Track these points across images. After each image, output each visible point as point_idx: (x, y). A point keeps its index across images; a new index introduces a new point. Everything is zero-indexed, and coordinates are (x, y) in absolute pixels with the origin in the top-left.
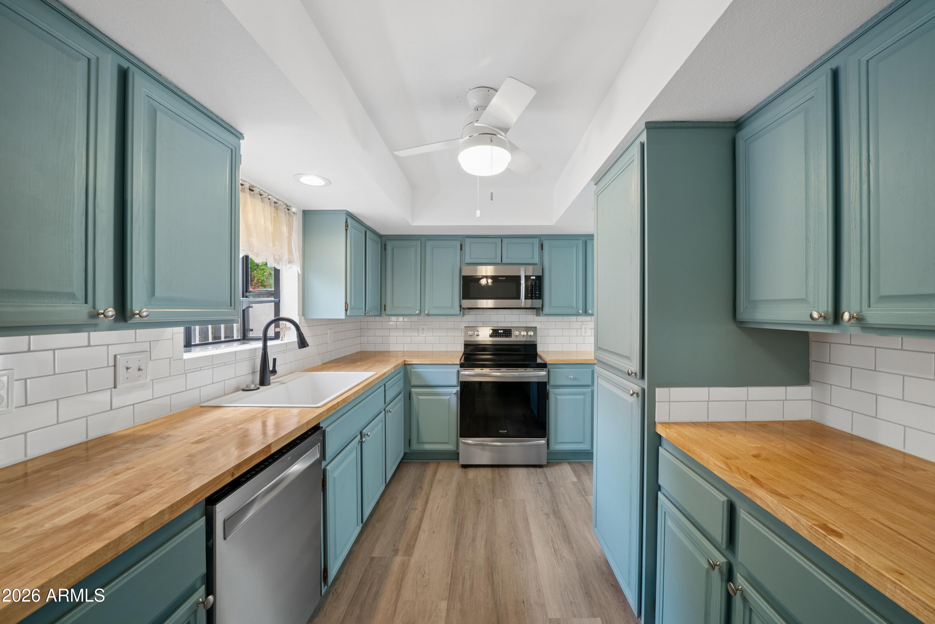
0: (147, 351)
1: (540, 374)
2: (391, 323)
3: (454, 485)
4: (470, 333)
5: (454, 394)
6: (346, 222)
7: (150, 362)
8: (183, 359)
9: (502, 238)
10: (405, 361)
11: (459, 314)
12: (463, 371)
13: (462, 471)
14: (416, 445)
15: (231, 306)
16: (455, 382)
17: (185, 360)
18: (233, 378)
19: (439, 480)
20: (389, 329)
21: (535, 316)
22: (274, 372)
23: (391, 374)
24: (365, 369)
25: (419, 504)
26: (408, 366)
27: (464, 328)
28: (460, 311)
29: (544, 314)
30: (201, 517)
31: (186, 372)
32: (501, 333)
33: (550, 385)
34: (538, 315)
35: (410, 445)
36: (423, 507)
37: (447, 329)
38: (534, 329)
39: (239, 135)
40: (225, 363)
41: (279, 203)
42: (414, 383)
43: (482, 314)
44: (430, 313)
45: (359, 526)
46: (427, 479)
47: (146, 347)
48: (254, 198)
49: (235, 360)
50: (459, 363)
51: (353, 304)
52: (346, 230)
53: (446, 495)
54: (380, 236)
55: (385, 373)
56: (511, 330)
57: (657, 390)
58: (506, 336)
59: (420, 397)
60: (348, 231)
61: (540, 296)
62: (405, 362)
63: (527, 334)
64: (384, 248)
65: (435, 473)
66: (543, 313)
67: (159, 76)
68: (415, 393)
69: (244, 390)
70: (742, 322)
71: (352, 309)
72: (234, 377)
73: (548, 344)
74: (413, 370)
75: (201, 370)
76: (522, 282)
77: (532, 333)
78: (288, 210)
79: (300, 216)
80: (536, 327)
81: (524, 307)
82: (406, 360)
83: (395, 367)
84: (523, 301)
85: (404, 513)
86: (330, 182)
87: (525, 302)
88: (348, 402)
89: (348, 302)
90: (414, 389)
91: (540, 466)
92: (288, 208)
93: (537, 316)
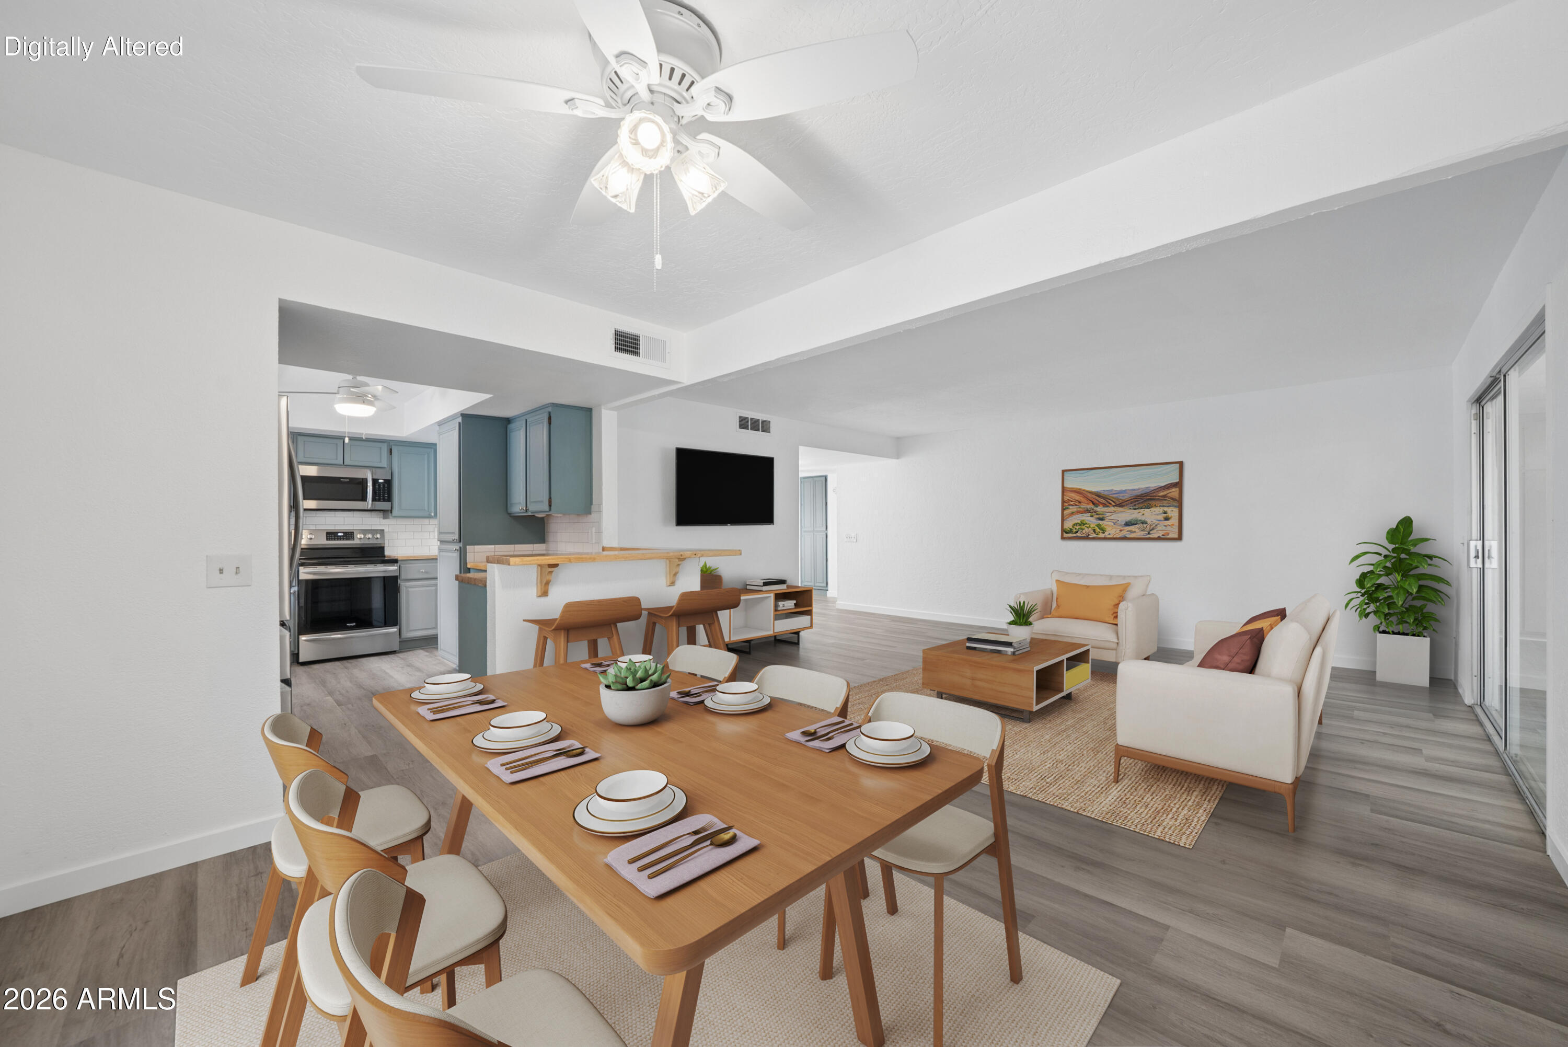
1: (392, 569)
21: (382, 519)
32: (340, 536)
33: (402, 578)
38: (381, 532)
56: (353, 533)
57: (468, 547)
58: (347, 539)
61: (389, 499)
63: (373, 537)
66: (391, 516)
70: (511, 514)
76: (369, 485)
77: (378, 537)
80: (384, 530)
81: (369, 509)
84: (369, 503)
87: (372, 504)
91: (393, 652)
93: (384, 518)
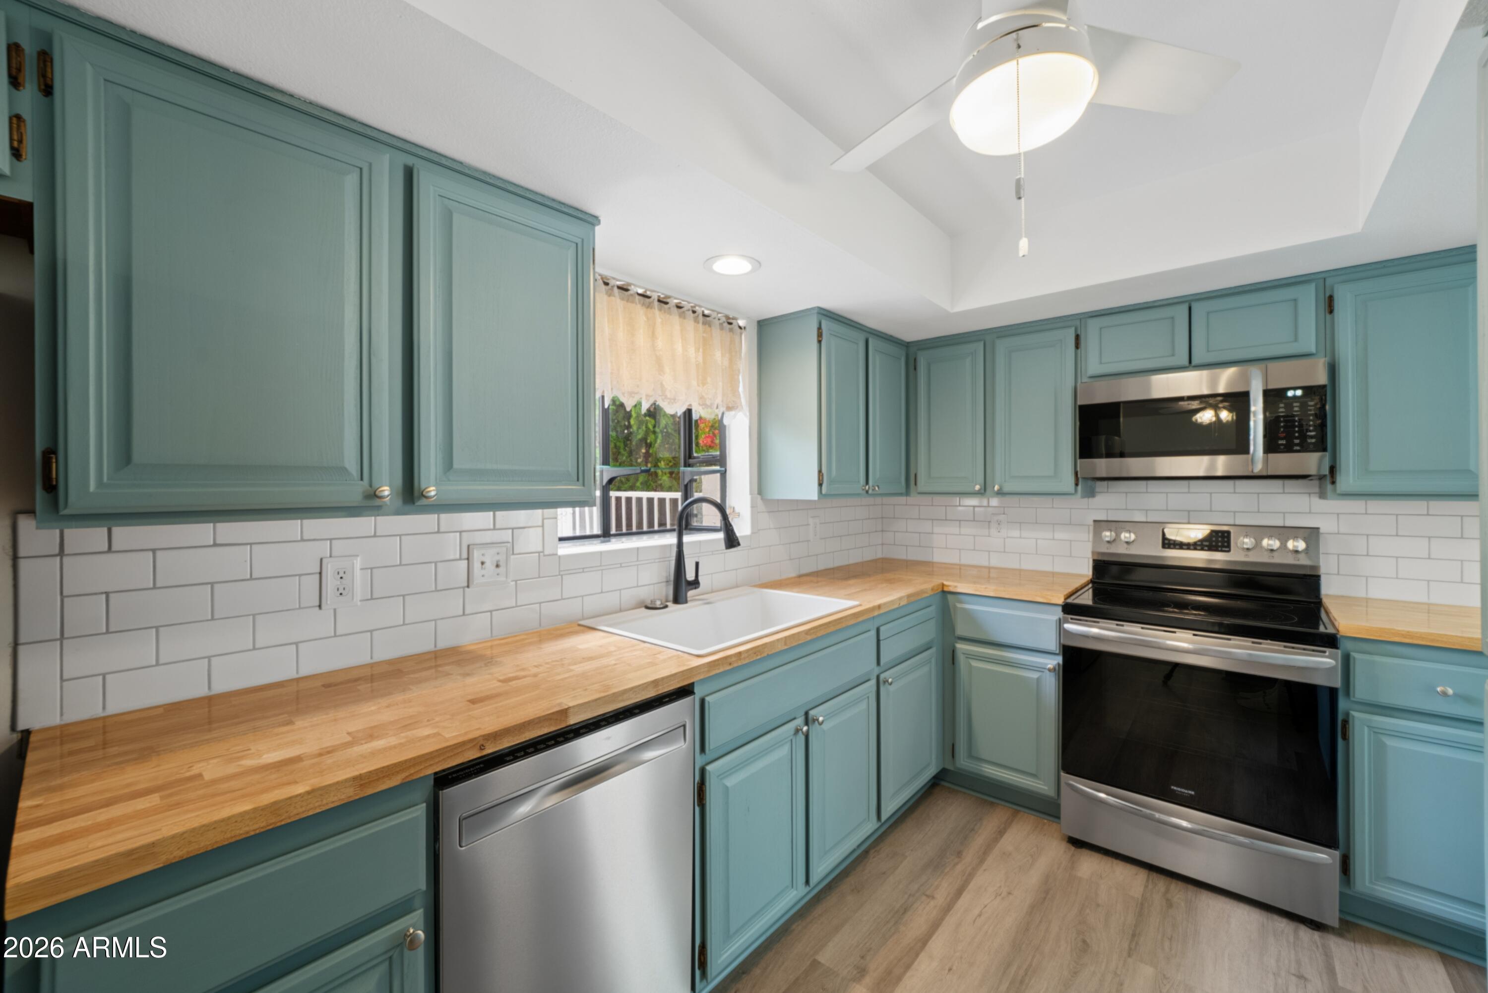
0: (508, 542)
2: (960, 508)
3: (1034, 878)
4: (1107, 535)
5: (1050, 670)
6: (819, 328)
7: (512, 557)
8: (556, 554)
9: (1189, 303)
10: (943, 585)
11: (1073, 492)
12: (1068, 622)
13: (1065, 852)
14: (966, 760)
15: (578, 480)
16: (1051, 643)
17: (560, 557)
18: (634, 587)
19: (1004, 853)
20: (960, 521)
21: (1314, 499)
22: (695, 584)
23: (897, 609)
24: (848, 595)
25: (943, 889)
26: (950, 597)
27: (1092, 523)
28: (1077, 485)
29: (1338, 491)
30: (423, 803)
31: (561, 573)
33: (1352, 699)
34: (1322, 495)
35: (953, 756)
36: (948, 899)
37: (1054, 524)
38: (1312, 535)
39: (590, 219)
40: (621, 564)
41: (713, 316)
42: (960, 631)
43: (1145, 491)
44: (1006, 489)
45: (797, 889)
46: (979, 841)
47: (507, 536)
48: (671, 315)
49: (638, 560)
50: (1061, 601)
51: (834, 473)
52: (820, 342)
53: (1009, 893)
54: (906, 344)
55: (879, 607)
56: (1228, 533)
58: (1213, 548)
59: (975, 664)
60: (823, 343)
61: (1322, 443)
62: (943, 588)
63: (1284, 545)
64: (911, 366)
65: (1001, 832)
66: (1335, 490)
67: (458, 164)
68: (964, 654)
69: (647, 608)
71: (831, 482)
72: (636, 585)
73: (1367, 577)
74: (959, 605)
75: (583, 572)
76: (1253, 409)
77: (1301, 545)
78: (730, 324)
79: (753, 332)
80: (1318, 528)
81: (1264, 474)
82: (945, 583)
83: (909, 596)
84: (1257, 459)
85: (906, 896)
86: (760, 263)
87: (1271, 461)
88: (768, 655)
89: (824, 470)
90: (962, 644)
92: (731, 321)
93: (1319, 497)
